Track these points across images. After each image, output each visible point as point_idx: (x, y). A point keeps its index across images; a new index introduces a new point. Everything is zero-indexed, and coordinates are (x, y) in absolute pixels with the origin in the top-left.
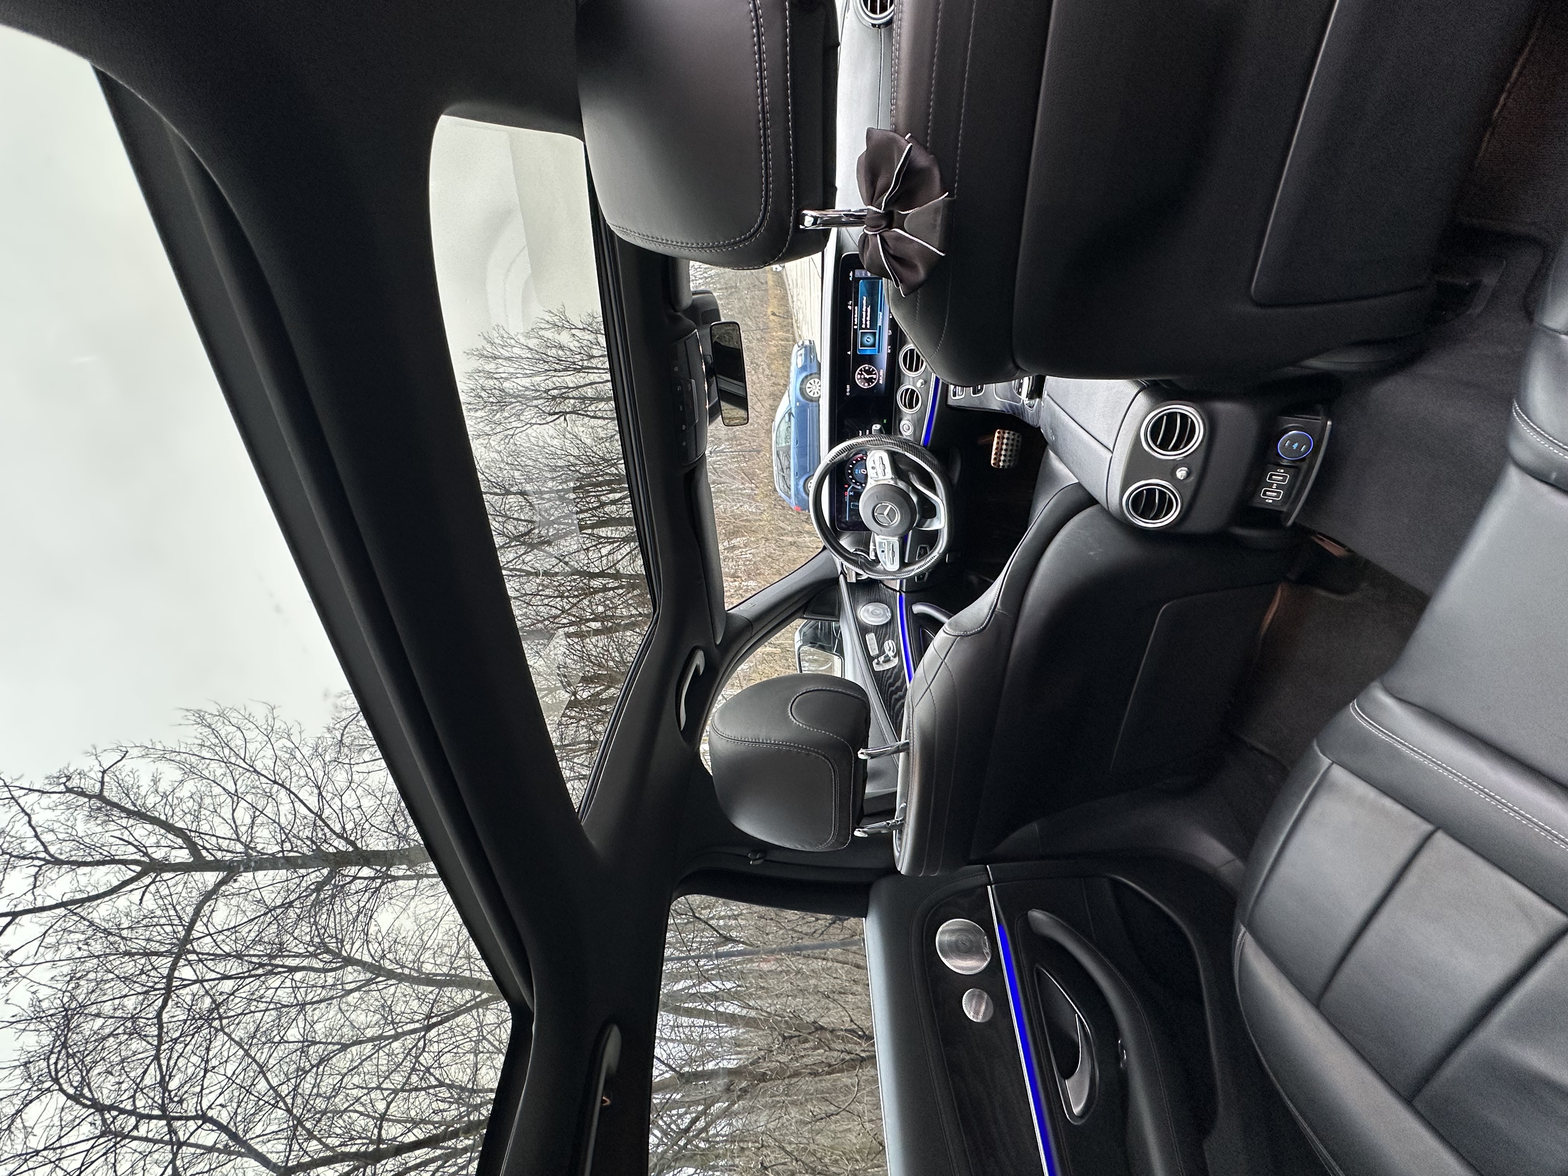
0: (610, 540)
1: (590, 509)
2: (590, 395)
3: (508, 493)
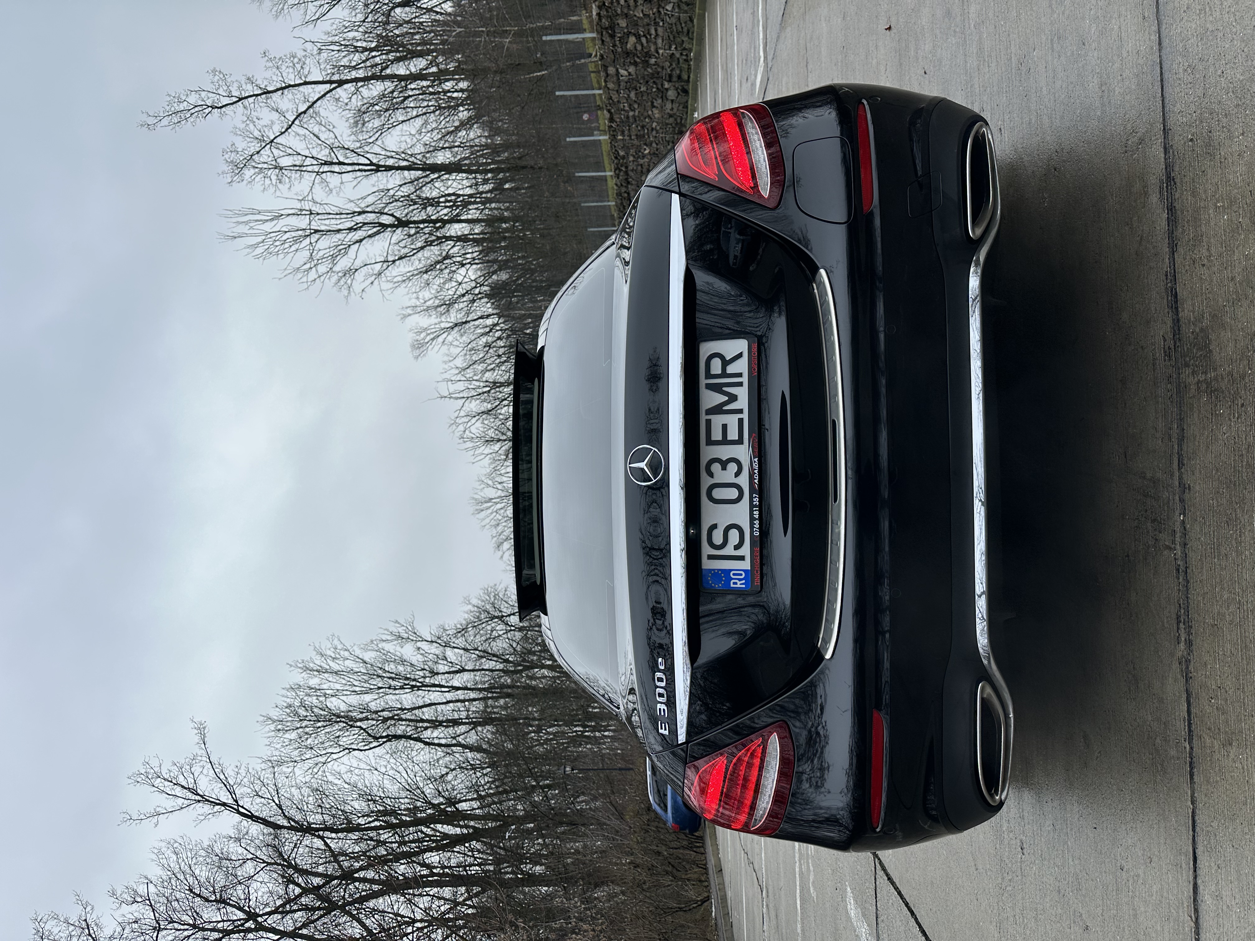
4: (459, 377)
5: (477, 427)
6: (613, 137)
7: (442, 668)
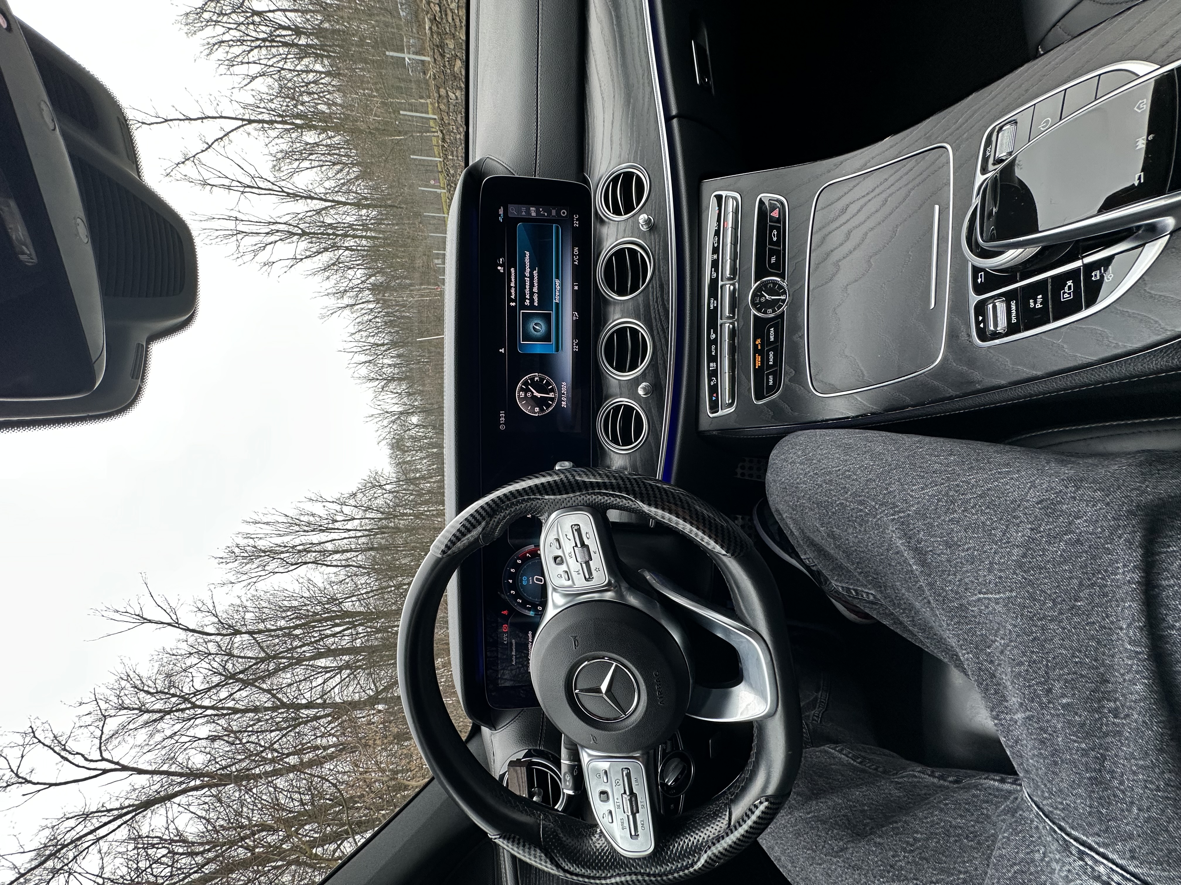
0: (326, 669)
1: (312, 643)
2: (330, 549)
3: (237, 632)
4: (351, 339)
5: (363, 371)
6: (446, 157)
7: (339, 518)
